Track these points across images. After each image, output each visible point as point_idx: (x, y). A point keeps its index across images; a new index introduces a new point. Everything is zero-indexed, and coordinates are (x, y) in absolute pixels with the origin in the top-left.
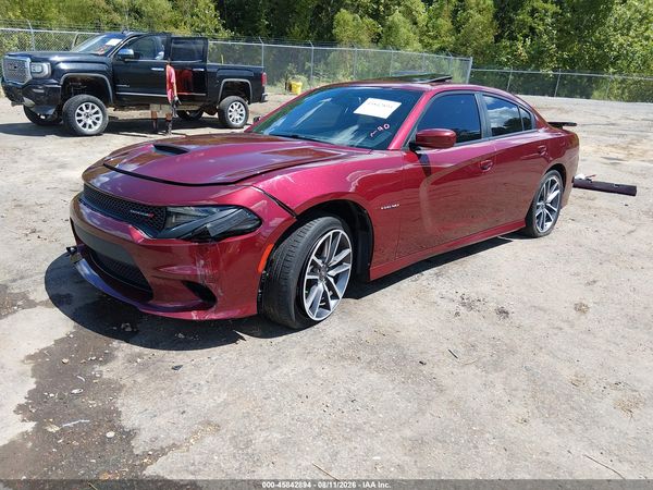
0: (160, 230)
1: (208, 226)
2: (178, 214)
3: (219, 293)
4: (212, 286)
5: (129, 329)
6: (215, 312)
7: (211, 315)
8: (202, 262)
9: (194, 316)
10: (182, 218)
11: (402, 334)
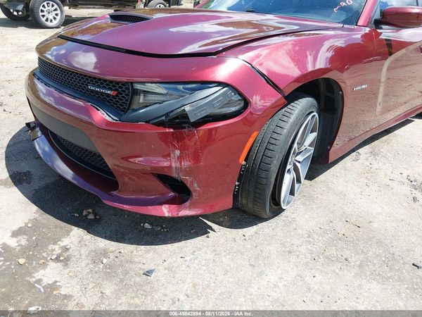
0: (125, 111)
1: (187, 108)
2: (146, 93)
3: (195, 187)
4: (187, 179)
5: (91, 217)
6: (190, 208)
7: (186, 212)
8: (178, 153)
9: (166, 211)
10: (151, 98)
11: (376, 225)
